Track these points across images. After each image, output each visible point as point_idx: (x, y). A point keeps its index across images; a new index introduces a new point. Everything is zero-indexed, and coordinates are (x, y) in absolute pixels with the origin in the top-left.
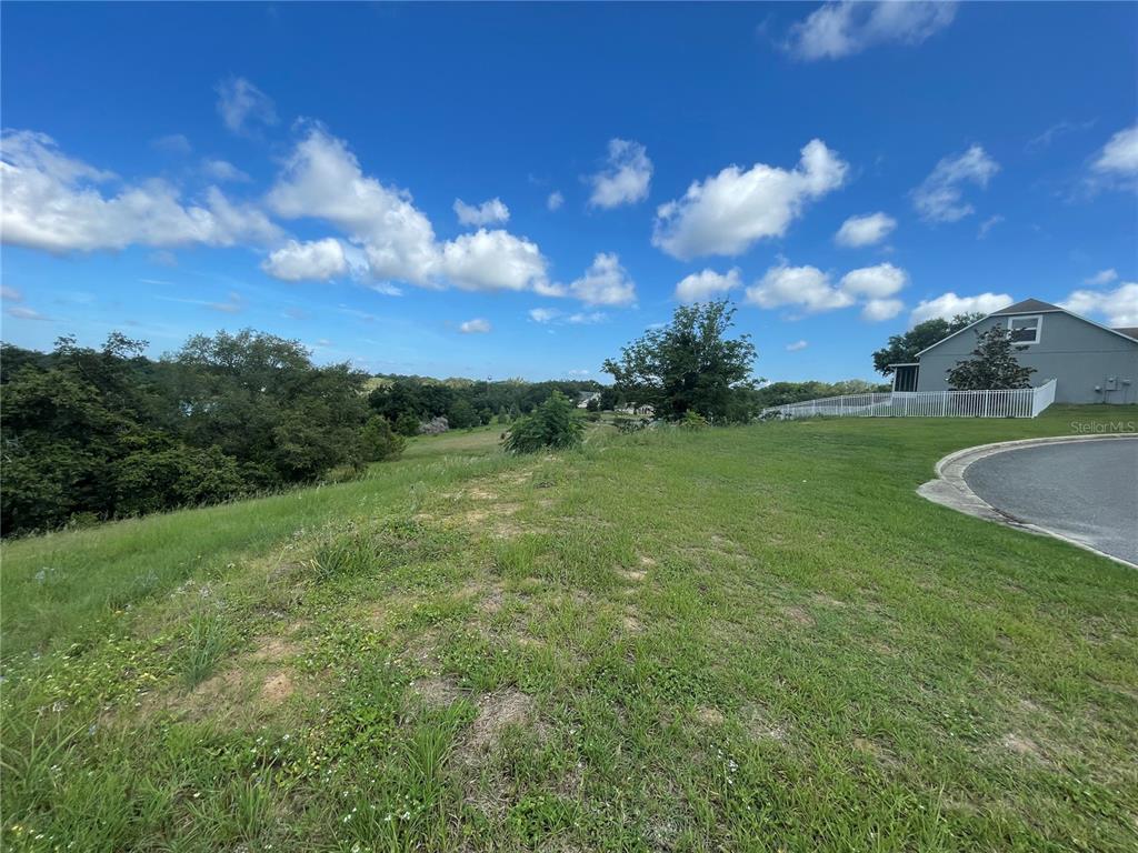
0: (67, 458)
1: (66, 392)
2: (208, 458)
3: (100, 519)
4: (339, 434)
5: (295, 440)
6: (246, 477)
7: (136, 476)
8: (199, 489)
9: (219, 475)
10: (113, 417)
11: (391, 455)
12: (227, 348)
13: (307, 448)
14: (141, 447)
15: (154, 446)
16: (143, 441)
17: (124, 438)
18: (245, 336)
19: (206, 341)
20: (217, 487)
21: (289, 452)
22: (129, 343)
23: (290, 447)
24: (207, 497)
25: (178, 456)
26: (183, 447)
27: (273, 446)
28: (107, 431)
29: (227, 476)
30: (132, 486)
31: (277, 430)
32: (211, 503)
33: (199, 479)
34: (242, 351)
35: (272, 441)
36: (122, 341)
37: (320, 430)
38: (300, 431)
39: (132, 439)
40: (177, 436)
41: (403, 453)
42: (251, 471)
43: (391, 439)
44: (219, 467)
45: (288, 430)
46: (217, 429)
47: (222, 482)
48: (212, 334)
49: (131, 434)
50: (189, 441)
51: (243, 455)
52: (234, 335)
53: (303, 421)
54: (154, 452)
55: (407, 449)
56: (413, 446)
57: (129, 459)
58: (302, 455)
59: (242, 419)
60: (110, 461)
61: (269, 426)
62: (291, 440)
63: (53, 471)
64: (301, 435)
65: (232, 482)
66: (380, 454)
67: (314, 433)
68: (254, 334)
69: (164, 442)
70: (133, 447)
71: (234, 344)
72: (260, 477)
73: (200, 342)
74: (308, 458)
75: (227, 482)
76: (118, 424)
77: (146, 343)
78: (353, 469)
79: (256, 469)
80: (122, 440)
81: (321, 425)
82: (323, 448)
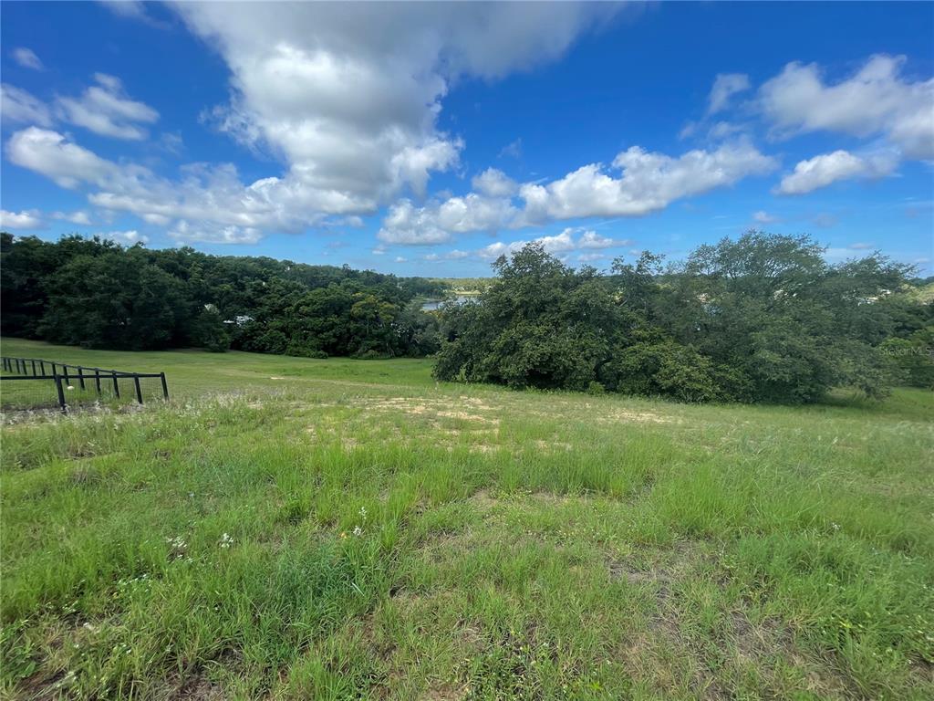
3: (607, 390)
4: (842, 347)
5: (775, 348)
7: (631, 361)
8: (669, 383)
9: (687, 373)
10: (633, 315)
12: (729, 254)
13: (788, 360)
14: (644, 339)
15: (653, 340)
16: (645, 334)
17: (636, 331)
18: (746, 239)
19: (711, 249)
20: (684, 383)
22: (652, 258)
23: (765, 354)
24: (673, 393)
25: (663, 351)
26: (671, 343)
28: (626, 325)
29: (695, 375)
30: (629, 369)
31: (756, 335)
32: (680, 399)
33: (673, 372)
36: (649, 258)
38: (783, 338)
39: (639, 332)
40: (670, 334)
44: (690, 363)
47: (690, 380)
49: (640, 329)
50: (676, 338)
51: (720, 356)
53: (792, 327)
54: (652, 344)
58: (782, 366)
59: (725, 322)
60: (622, 348)
62: (771, 349)
63: (584, 350)
64: (785, 343)
65: (698, 381)
67: (802, 343)
69: (660, 338)
71: (735, 249)
72: (730, 382)
73: (704, 251)
74: (788, 371)
75: (695, 380)
76: (633, 321)
77: (663, 256)
78: (864, 392)
79: (727, 371)
80: (634, 332)
81: (815, 335)
82: (811, 361)
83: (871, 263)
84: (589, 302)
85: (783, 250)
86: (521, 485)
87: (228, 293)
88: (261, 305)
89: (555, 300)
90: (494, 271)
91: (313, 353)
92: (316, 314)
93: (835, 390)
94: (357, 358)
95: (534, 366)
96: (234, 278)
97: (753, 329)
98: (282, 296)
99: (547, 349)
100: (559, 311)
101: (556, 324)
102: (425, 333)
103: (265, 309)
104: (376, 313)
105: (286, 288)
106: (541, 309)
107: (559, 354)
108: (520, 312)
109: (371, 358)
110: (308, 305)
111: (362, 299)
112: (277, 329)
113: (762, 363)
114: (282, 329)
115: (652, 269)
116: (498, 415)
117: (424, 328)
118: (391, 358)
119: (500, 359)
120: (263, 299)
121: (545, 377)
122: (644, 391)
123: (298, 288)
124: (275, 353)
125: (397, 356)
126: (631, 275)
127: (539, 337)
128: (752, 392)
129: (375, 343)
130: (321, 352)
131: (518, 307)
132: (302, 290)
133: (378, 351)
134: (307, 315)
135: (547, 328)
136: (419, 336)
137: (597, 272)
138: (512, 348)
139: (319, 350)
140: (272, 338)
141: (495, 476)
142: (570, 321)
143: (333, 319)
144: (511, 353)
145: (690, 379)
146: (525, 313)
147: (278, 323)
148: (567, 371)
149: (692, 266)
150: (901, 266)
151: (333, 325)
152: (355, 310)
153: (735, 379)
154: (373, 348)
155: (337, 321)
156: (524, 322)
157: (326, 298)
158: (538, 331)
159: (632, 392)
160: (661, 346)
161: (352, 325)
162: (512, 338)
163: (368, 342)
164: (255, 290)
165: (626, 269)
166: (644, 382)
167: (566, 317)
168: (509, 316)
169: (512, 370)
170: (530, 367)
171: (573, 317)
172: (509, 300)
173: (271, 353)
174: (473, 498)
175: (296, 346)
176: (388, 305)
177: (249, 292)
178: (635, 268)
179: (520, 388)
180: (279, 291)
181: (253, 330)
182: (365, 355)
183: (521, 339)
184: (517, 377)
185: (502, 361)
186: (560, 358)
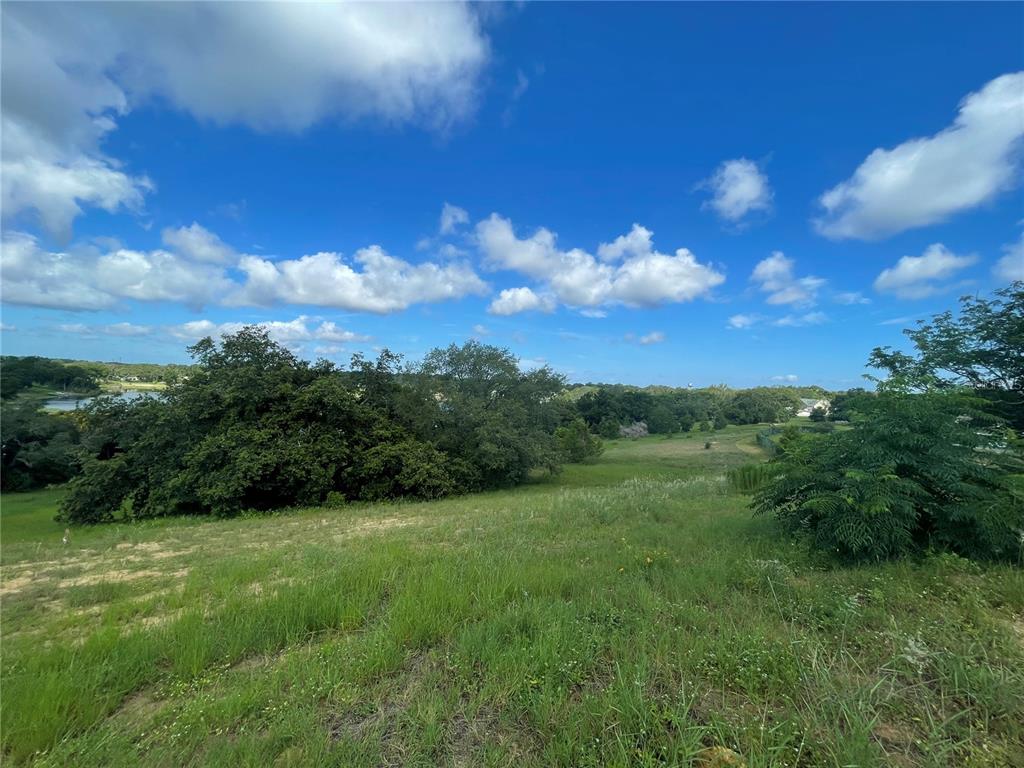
0: (334, 445)
2: (424, 453)
3: (348, 500)
4: (534, 437)
5: (494, 440)
6: (453, 473)
7: (374, 464)
8: (411, 482)
9: (427, 470)
10: (374, 414)
12: (456, 358)
13: (502, 450)
14: (387, 438)
15: (395, 439)
16: (388, 434)
17: (378, 431)
18: (468, 346)
19: (442, 352)
20: (425, 481)
21: (486, 453)
22: (391, 356)
23: (487, 446)
24: (416, 492)
25: (405, 450)
26: (412, 441)
27: (475, 445)
28: (367, 425)
29: (435, 471)
30: (371, 472)
31: (479, 429)
32: (422, 497)
33: (414, 471)
36: (389, 357)
37: (515, 431)
38: (498, 432)
39: (381, 432)
40: (410, 431)
41: (601, 457)
43: (590, 442)
44: (430, 460)
45: (488, 430)
47: (430, 477)
49: (381, 429)
50: (417, 436)
51: (454, 451)
52: (461, 345)
53: (503, 422)
54: (394, 444)
55: (606, 453)
56: (611, 450)
57: (375, 449)
58: (499, 456)
59: (456, 419)
60: (364, 450)
62: (491, 441)
63: (320, 456)
64: (499, 436)
65: (437, 477)
66: (577, 456)
67: (510, 435)
68: (473, 344)
69: (402, 436)
70: (381, 439)
71: (460, 354)
72: (463, 474)
73: (437, 354)
74: (503, 459)
75: (434, 477)
76: (374, 420)
77: (402, 356)
78: (549, 471)
79: (460, 465)
80: (375, 433)
81: (517, 427)
82: (517, 449)
83: (543, 372)
84: (325, 400)
85: (494, 358)
86: (213, 660)
89: (283, 398)
90: (193, 357)
93: (532, 471)
95: (254, 482)
97: (478, 425)
99: (270, 457)
100: (288, 410)
101: (284, 426)
102: (45, 449)
106: (263, 408)
107: (287, 463)
108: (233, 413)
113: (484, 454)
115: (392, 368)
116: (186, 561)
117: (43, 441)
119: (198, 478)
121: (268, 495)
122: (387, 495)
126: (371, 372)
127: (261, 444)
128: (480, 482)
131: (229, 406)
135: (272, 431)
136: (31, 455)
137: (335, 367)
138: (220, 461)
141: (165, 663)
142: (302, 422)
144: (218, 467)
145: (429, 474)
146: (241, 414)
148: (300, 483)
149: (427, 367)
150: (559, 376)
153: (466, 471)
156: (239, 425)
158: (259, 435)
159: (375, 498)
160: (403, 445)
162: (219, 447)
165: (367, 366)
166: (388, 484)
167: (296, 419)
168: (215, 418)
169: (218, 491)
170: (246, 484)
171: (308, 417)
172: (216, 397)
174: (119, 715)
178: (376, 366)
179: (231, 514)
183: (233, 448)
184: (227, 500)
185: (201, 480)
186: (290, 468)
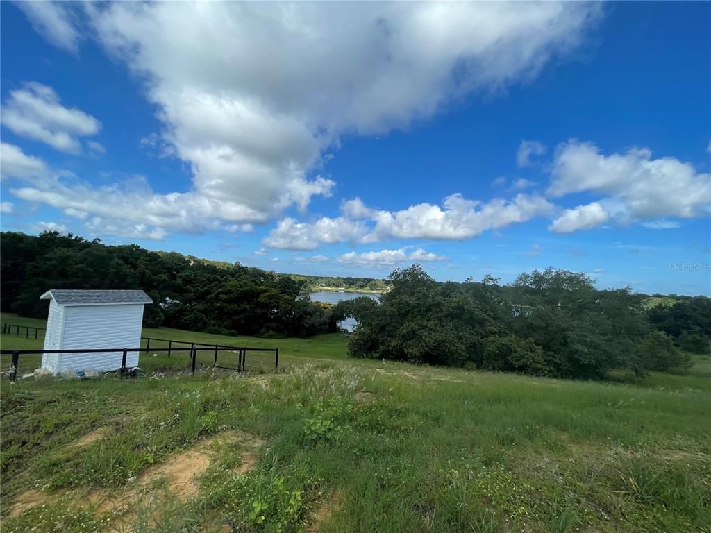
0: (467, 334)
1: (469, 303)
2: (526, 345)
3: (478, 367)
4: (620, 343)
5: (584, 343)
6: (548, 361)
7: (492, 348)
8: (521, 363)
9: (532, 357)
10: (485, 316)
11: (675, 369)
12: (538, 279)
13: (592, 350)
14: (495, 333)
15: (501, 334)
16: (495, 330)
17: (489, 327)
18: (548, 272)
19: (527, 276)
20: (531, 364)
21: (577, 351)
22: (493, 279)
23: (578, 346)
24: (522, 369)
25: (511, 341)
26: (514, 336)
27: (566, 344)
28: (482, 323)
29: (537, 358)
30: (490, 353)
31: (569, 333)
32: (528, 374)
33: (522, 357)
34: (547, 281)
35: (565, 340)
36: (490, 279)
37: (603, 338)
38: (586, 336)
39: (492, 328)
41: (690, 370)
42: (551, 358)
43: (674, 353)
44: (532, 351)
45: (577, 335)
46: (531, 328)
47: (534, 362)
48: (530, 272)
49: (491, 326)
50: (517, 333)
51: (547, 347)
52: (542, 271)
53: (589, 330)
54: (500, 337)
55: (695, 367)
57: (490, 339)
58: (587, 354)
59: (546, 324)
60: (481, 338)
61: (564, 330)
62: (579, 342)
63: (462, 339)
64: (588, 339)
65: (540, 363)
66: (662, 367)
67: (596, 339)
68: (554, 271)
69: (505, 332)
70: (492, 333)
71: (542, 278)
72: (557, 364)
73: (525, 277)
74: (593, 357)
75: (537, 362)
76: (486, 320)
77: (500, 279)
78: (634, 373)
79: (555, 357)
80: (487, 328)
81: (603, 334)
82: (605, 352)
83: (623, 291)
84: (465, 307)
85: (573, 279)
87: (164, 281)
88: (188, 291)
89: (439, 304)
91: (227, 332)
92: (230, 301)
93: (614, 371)
94: (258, 337)
95: (430, 349)
96: (169, 270)
97: (567, 330)
98: (205, 286)
99: (437, 337)
100: (441, 311)
101: (441, 321)
102: (312, 319)
103: (191, 295)
104: (277, 303)
105: (208, 279)
106: (428, 310)
107: (443, 341)
108: (415, 311)
109: (271, 337)
110: (226, 293)
111: (266, 291)
112: (198, 311)
114: (203, 312)
117: (312, 315)
118: (286, 337)
119: (402, 344)
120: (188, 287)
121: (436, 357)
122: (501, 369)
123: (218, 280)
124: (197, 331)
125: (290, 336)
128: (571, 371)
129: (274, 325)
130: (233, 331)
132: (220, 282)
133: (276, 332)
134: (224, 301)
135: (435, 323)
136: (308, 321)
138: (412, 335)
139: (231, 329)
140: (195, 318)
143: (245, 305)
144: (411, 339)
147: (200, 307)
148: (453, 353)
149: (518, 285)
151: (245, 310)
152: (262, 299)
153: (560, 362)
154: (273, 329)
155: (247, 307)
156: (419, 318)
157: (241, 289)
158: (431, 324)
159: (494, 369)
160: (508, 338)
161: (259, 311)
163: (269, 324)
164: (184, 279)
167: (446, 316)
168: (407, 313)
169: (415, 351)
170: (427, 349)
172: (407, 302)
173: (193, 330)
175: (214, 325)
176: (286, 297)
177: (179, 281)
178: (481, 285)
179: (420, 364)
180: (202, 282)
181: (180, 311)
182: (266, 335)
183: (419, 330)
184: (418, 357)
185: (404, 344)
186: (447, 344)
